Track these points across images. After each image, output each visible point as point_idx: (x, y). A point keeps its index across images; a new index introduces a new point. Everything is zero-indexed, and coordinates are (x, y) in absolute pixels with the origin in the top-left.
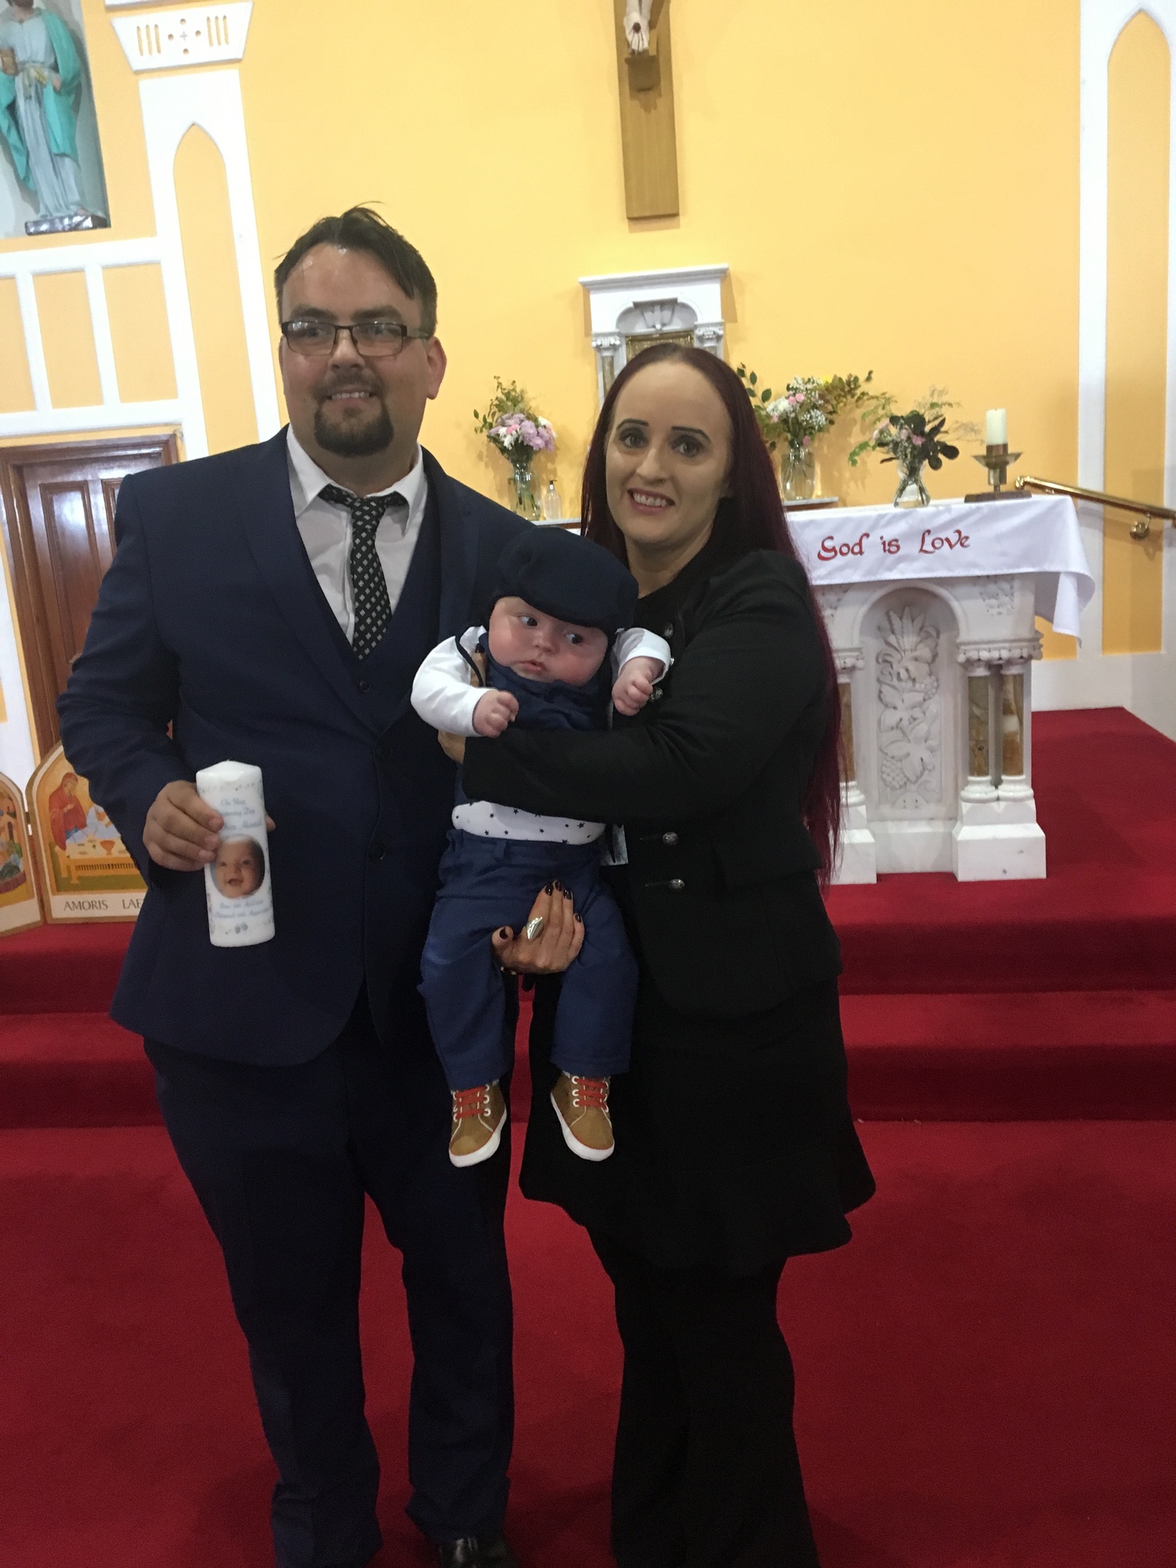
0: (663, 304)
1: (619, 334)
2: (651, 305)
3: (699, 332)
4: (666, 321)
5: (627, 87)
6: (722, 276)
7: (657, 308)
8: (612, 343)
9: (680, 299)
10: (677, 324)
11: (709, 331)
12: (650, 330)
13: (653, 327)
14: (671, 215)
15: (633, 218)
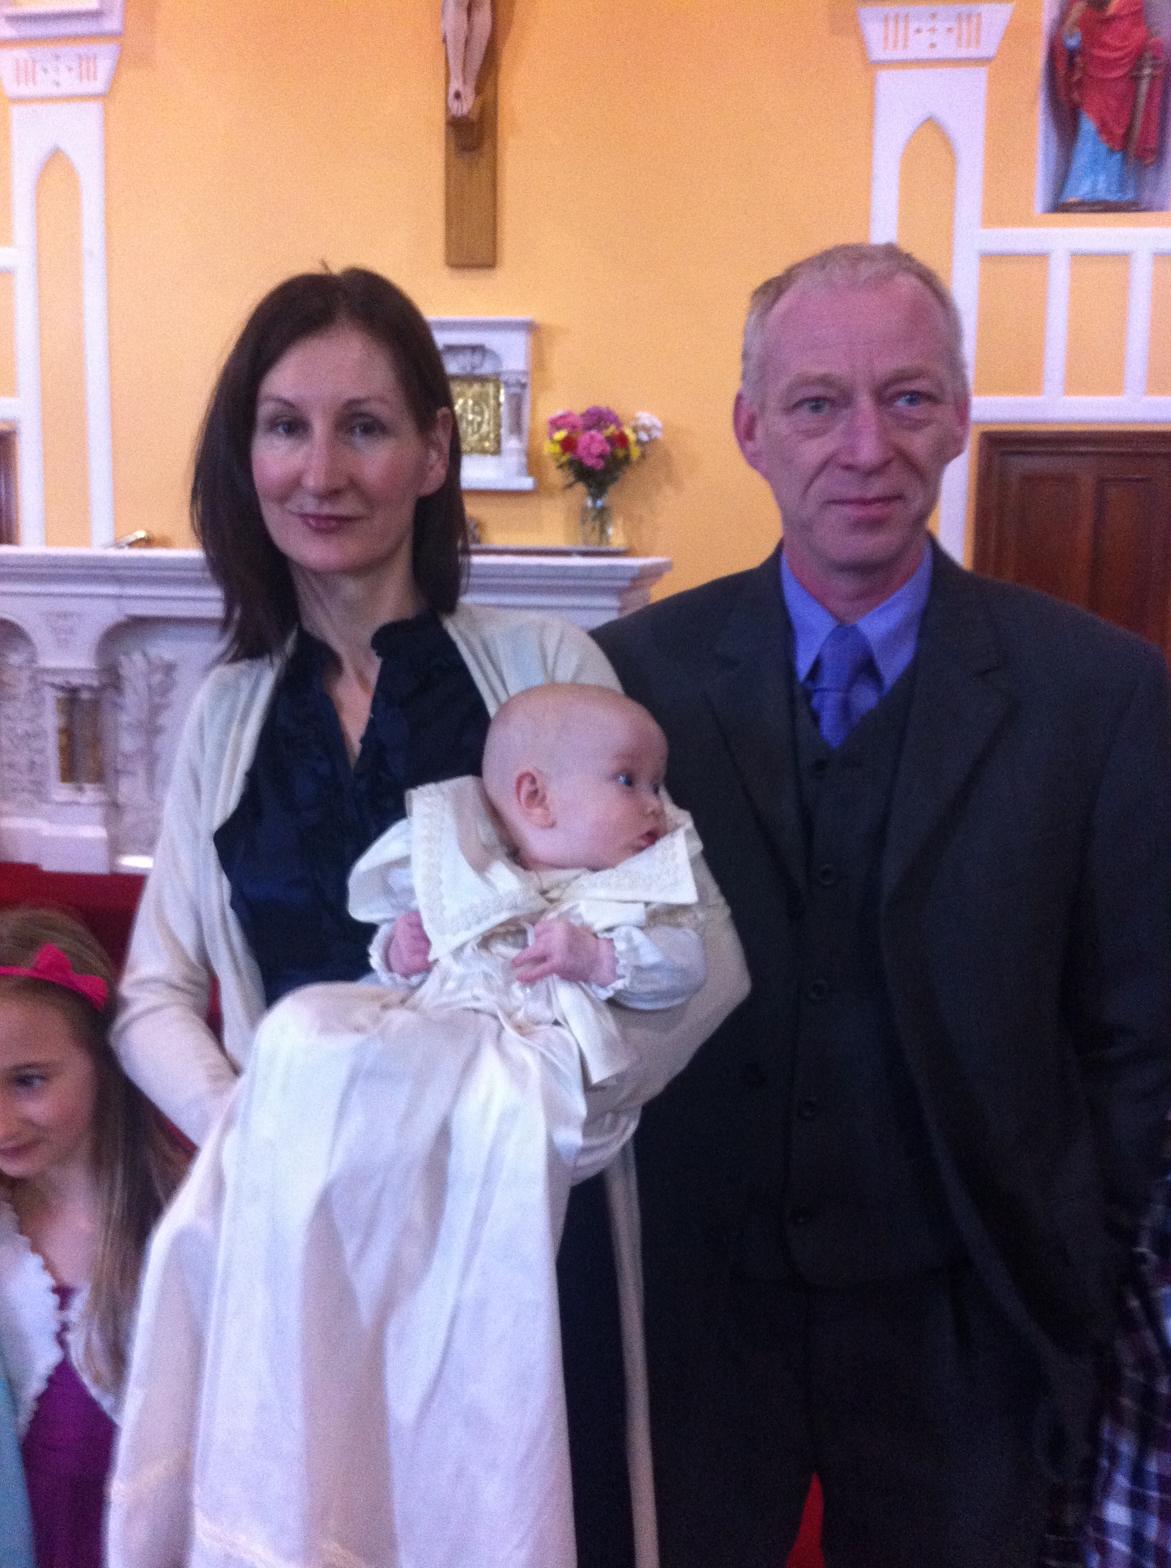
0: (473, 349)
2: (460, 348)
3: (504, 378)
4: (476, 364)
5: (452, 146)
6: (530, 328)
9: (488, 346)
10: (487, 368)
11: (512, 379)
12: (462, 372)
13: (464, 368)
14: (488, 265)
15: (451, 266)
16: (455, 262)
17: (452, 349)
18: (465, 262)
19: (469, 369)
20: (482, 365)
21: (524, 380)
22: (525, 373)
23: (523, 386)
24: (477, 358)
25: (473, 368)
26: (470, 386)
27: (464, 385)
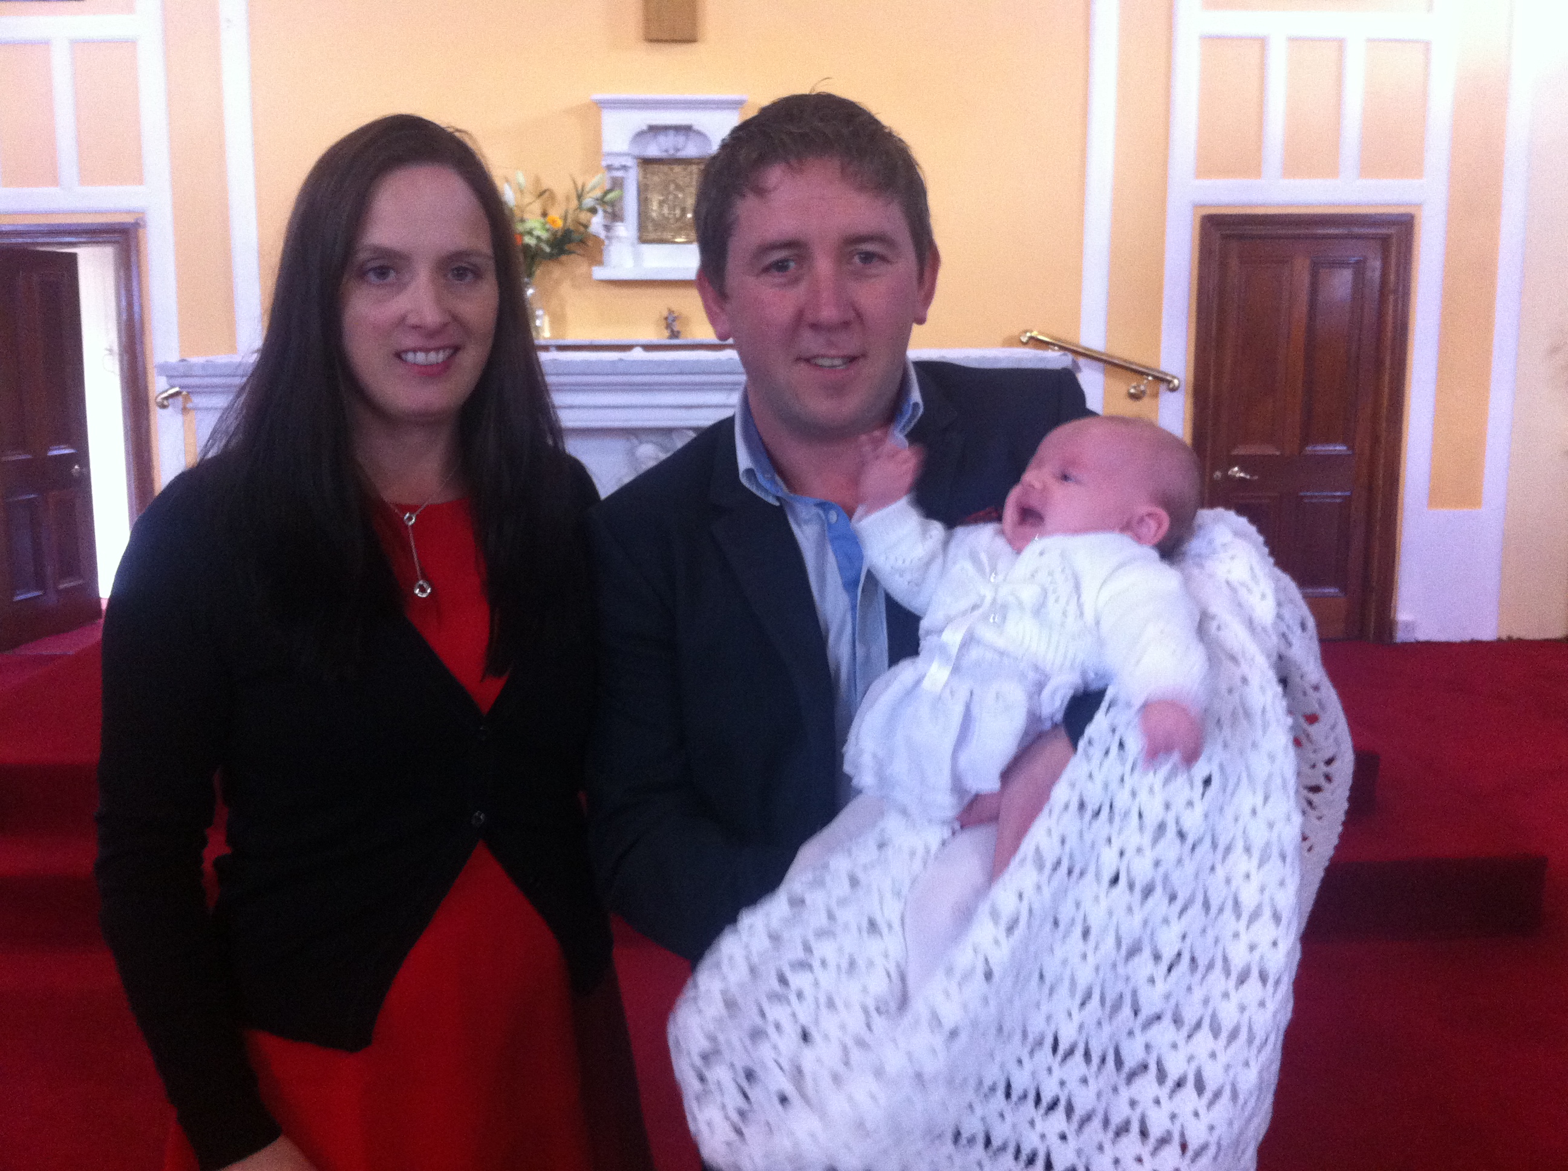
0: (678, 129)
1: (631, 155)
2: (665, 129)
4: (680, 146)
6: (739, 106)
7: (671, 133)
8: (623, 164)
9: (698, 126)
10: (691, 150)
12: (664, 155)
13: (666, 151)
14: (690, 39)
15: (651, 41)
16: (655, 37)
17: (655, 130)
18: (665, 37)
19: (672, 152)
20: (684, 147)
24: (681, 139)
26: (672, 170)
27: (665, 168)
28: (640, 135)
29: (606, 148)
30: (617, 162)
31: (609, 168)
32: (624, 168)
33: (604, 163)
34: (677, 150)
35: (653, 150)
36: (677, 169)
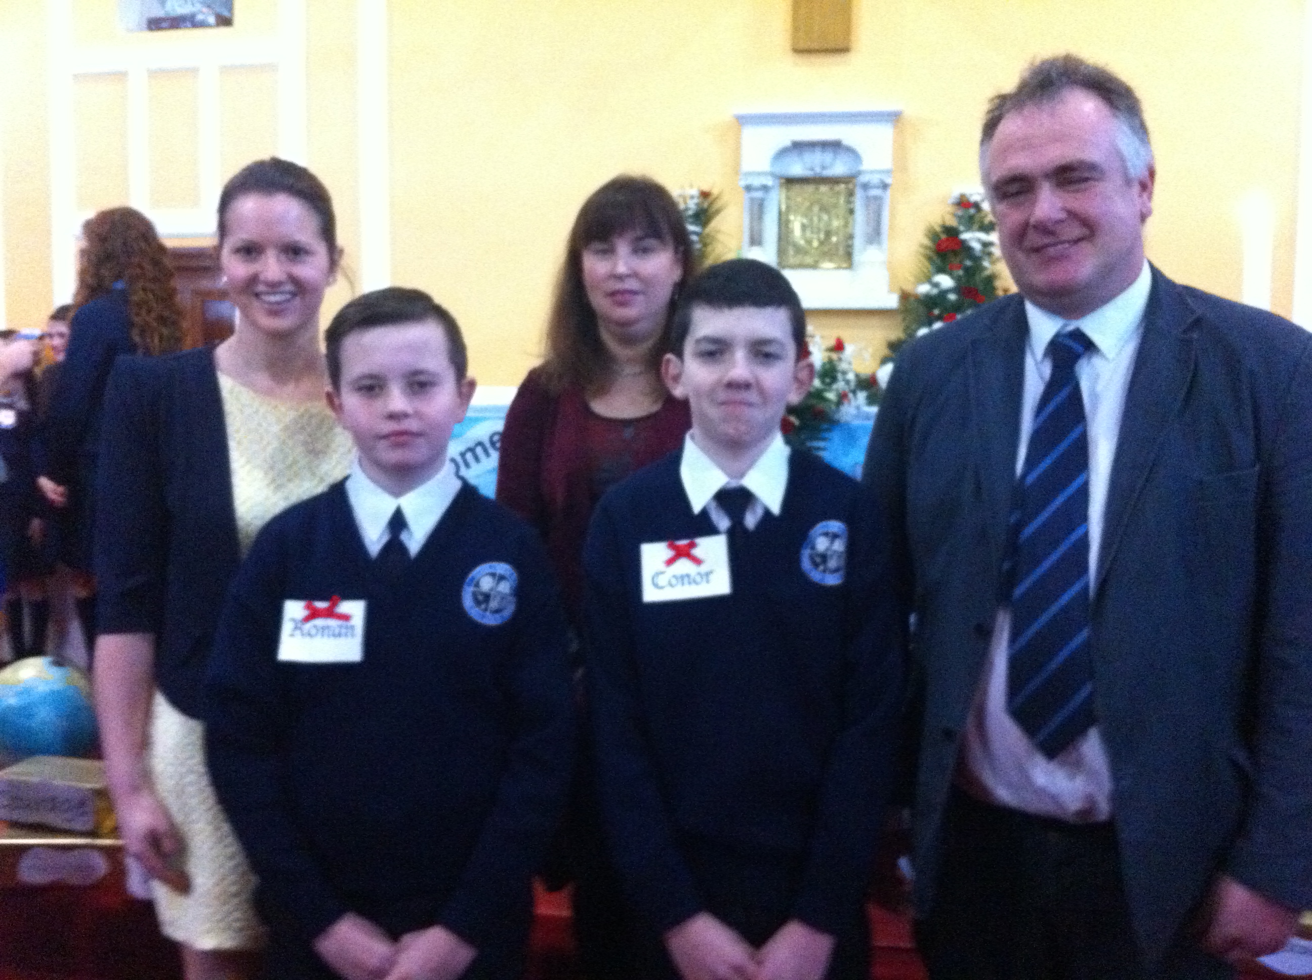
0: (826, 145)
1: (773, 175)
2: (811, 145)
3: (863, 179)
4: (827, 164)
6: (894, 118)
7: (818, 149)
8: (764, 183)
9: (847, 141)
10: (839, 168)
11: (875, 179)
12: (808, 173)
13: (812, 169)
14: (842, 49)
15: (799, 51)
16: (802, 45)
17: (799, 147)
18: (815, 45)
19: (818, 170)
20: (832, 165)
21: (888, 181)
22: (888, 172)
23: (885, 186)
24: (828, 157)
25: (823, 168)
26: (817, 189)
27: (810, 188)
28: (783, 153)
29: (746, 167)
30: (757, 182)
31: (748, 188)
32: (765, 188)
33: (743, 183)
34: (824, 168)
35: (797, 169)
36: (824, 188)
